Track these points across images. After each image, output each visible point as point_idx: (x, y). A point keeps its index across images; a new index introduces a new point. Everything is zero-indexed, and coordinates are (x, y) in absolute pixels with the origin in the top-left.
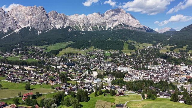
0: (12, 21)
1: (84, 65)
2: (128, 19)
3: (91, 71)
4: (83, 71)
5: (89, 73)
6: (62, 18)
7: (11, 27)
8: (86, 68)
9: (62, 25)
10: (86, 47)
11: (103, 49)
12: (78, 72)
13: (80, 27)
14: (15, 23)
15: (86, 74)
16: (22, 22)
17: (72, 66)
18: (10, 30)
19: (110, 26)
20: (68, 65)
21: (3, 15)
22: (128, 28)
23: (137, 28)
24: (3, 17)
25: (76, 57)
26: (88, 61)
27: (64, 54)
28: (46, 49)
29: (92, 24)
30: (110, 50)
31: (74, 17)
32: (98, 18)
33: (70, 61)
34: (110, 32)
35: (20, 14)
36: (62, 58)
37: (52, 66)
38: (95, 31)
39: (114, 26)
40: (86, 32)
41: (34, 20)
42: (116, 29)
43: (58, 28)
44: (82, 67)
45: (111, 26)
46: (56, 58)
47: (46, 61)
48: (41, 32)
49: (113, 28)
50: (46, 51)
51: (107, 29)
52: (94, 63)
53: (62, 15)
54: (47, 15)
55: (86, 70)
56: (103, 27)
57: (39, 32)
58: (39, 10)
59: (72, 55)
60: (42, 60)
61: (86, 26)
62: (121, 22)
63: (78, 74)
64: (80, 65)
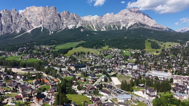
0: (25, 21)
1: (97, 67)
2: (144, 19)
3: (108, 76)
4: (97, 76)
5: (106, 80)
6: (74, 18)
7: (24, 27)
8: (101, 72)
9: (74, 25)
10: (99, 46)
11: (120, 49)
12: (90, 78)
13: (93, 27)
14: (28, 24)
15: (101, 81)
16: (34, 22)
17: (82, 69)
18: (23, 31)
19: (124, 25)
20: (76, 67)
21: (16, 16)
22: (145, 27)
23: (154, 27)
24: (16, 18)
25: (88, 57)
26: (102, 62)
27: (73, 53)
28: (55, 49)
29: (106, 24)
30: (128, 49)
31: (87, 19)
32: (112, 18)
33: (79, 61)
34: (125, 31)
35: (33, 15)
36: (70, 58)
37: (56, 68)
38: (108, 31)
39: (129, 25)
40: (99, 32)
41: (46, 20)
42: (132, 28)
43: (70, 28)
44: (95, 69)
45: (126, 25)
46: (63, 58)
47: (50, 61)
48: (52, 33)
49: (128, 27)
50: (53, 50)
51: (121, 28)
52: (110, 64)
53: (74, 15)
54: (59, 16)
55: (101, 74)
56: (117, 26)
57: (51, 32)
58: (51, 11)
59: (83, 54)
60: (46, 60)
61: (99, 26)
62: (137, 21)
63: (88, 81)
64: (92, 68)
